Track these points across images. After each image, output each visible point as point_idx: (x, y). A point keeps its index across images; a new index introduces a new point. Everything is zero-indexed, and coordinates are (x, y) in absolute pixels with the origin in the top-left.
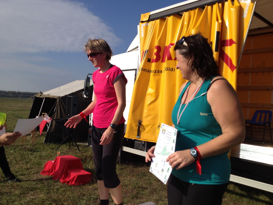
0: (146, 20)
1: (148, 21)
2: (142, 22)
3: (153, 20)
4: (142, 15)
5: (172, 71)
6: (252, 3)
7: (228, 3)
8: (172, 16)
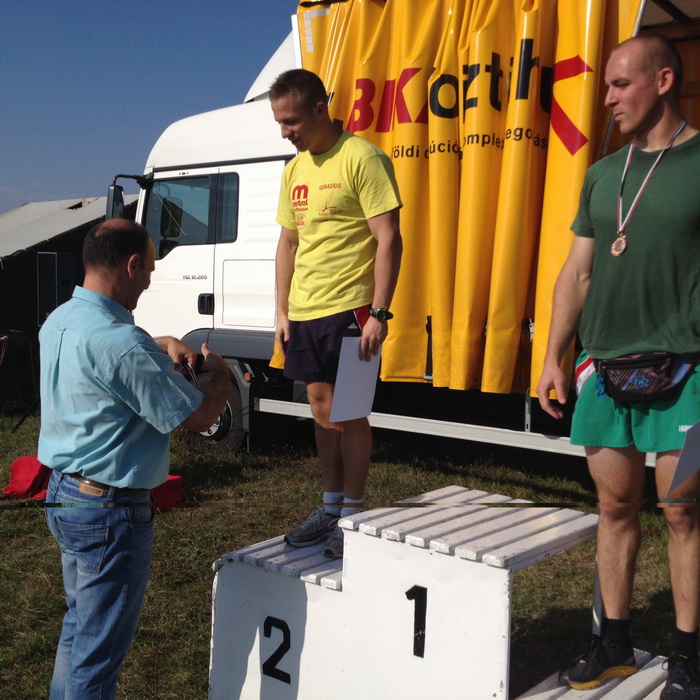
1: (327, 3)
2: (307, 5)
5: (412, 155)
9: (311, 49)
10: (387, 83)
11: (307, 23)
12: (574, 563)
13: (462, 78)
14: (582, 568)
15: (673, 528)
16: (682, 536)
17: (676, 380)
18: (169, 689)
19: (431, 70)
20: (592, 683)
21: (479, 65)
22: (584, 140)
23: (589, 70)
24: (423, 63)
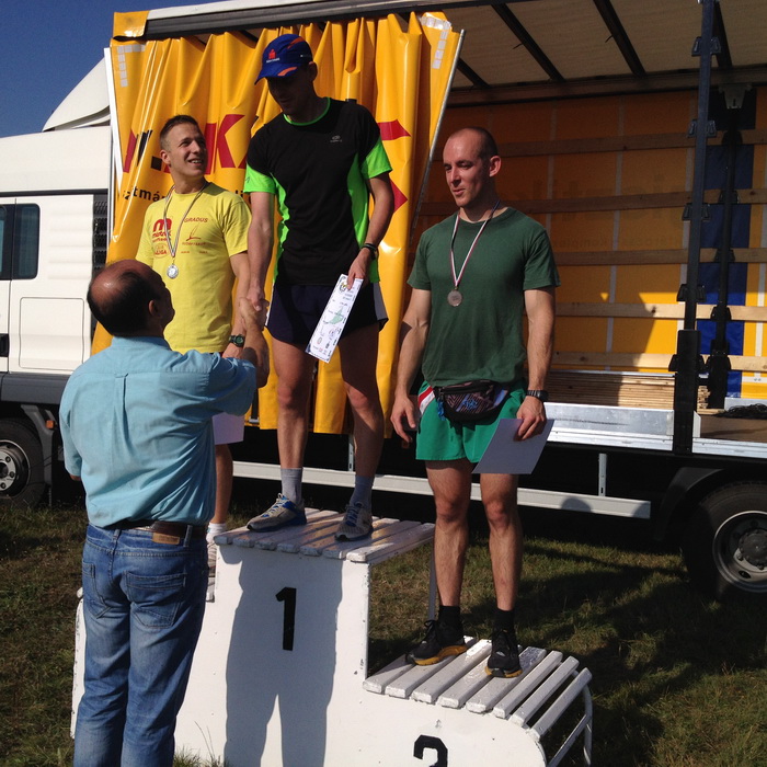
0: (135, 36)
1: (142, 40)
2: (122, 39)
3: (160, 37)
4: (118, 17)
6: (453, 31)
7: (389, 24)
8: (226, 33)
9: (125, 83)
10: (208, 126)
11: (122, 58)
12: (396, 590)
14: (404, 594)
15: (494, 525)
16: (501, 531)
17: (497, 403)
18: (26, 720)
19: (254, 119)
20: (432, 660)
22: (404, 199)
23: (408, 135)
24: (245, 111)
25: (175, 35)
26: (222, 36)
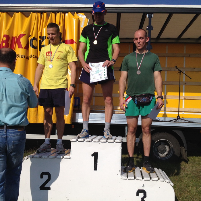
5: (23, 57)
6: (87, 18)
7: (69, 15)
8: (19, 13)
10: (13, 37)
13: (39, 39)
19: (29, 36)
21: (45, 37)
23: (75, 43)
24: (26, 33)
25: (3, 11)
26: (18, 13)
